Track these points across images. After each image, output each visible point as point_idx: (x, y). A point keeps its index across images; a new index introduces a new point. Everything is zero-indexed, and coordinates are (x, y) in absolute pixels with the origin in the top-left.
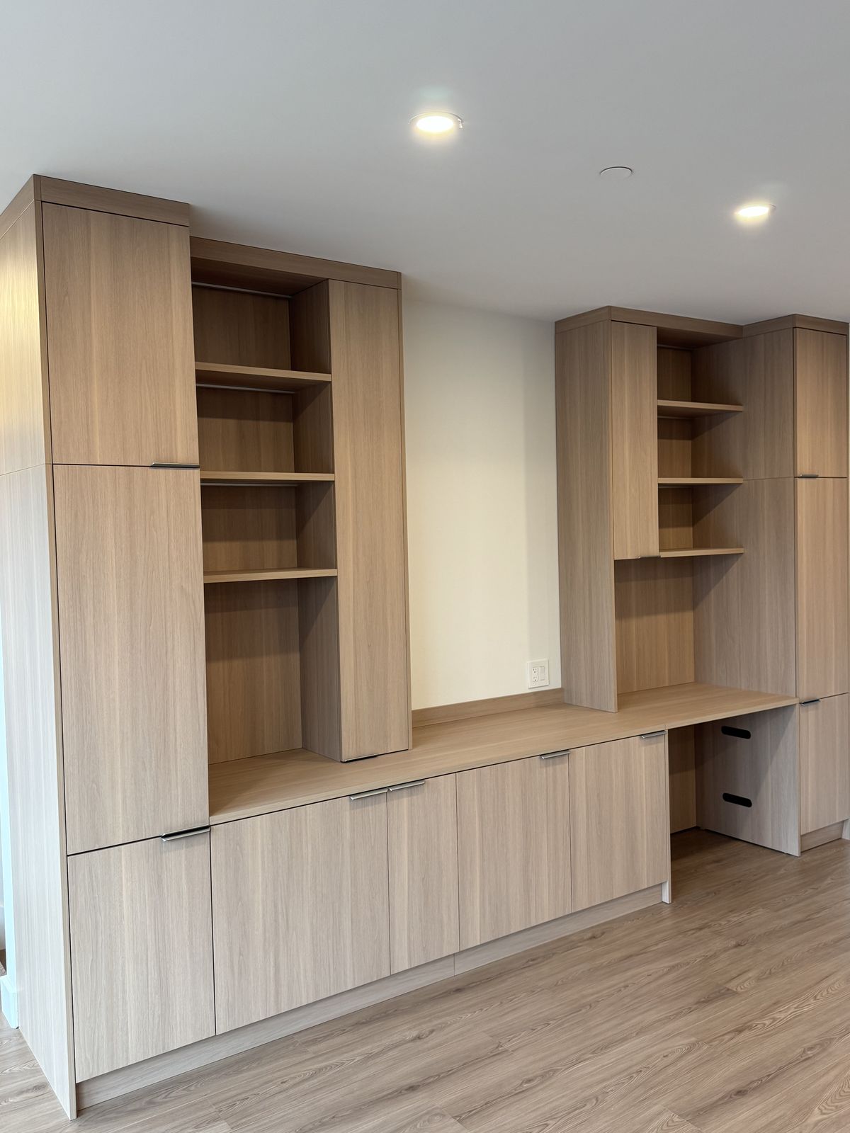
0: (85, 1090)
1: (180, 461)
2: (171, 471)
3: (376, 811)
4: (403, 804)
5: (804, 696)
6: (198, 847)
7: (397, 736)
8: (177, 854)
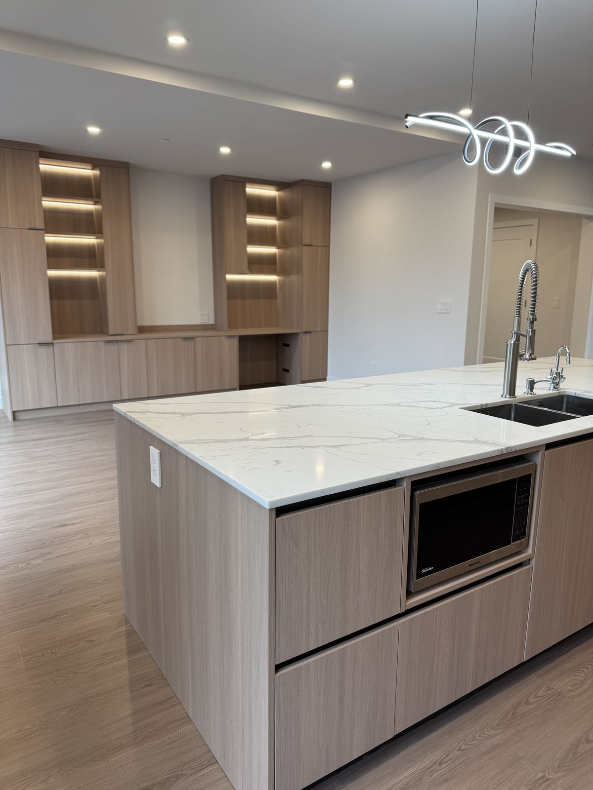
0: (17, 414)
1: (38, 228)
2: (35, 231)
3: (114, 347)
4: (125, 346)
5: (305, 330)
6: (50, 348)
7: (131, 330)
8: (43, 351)
